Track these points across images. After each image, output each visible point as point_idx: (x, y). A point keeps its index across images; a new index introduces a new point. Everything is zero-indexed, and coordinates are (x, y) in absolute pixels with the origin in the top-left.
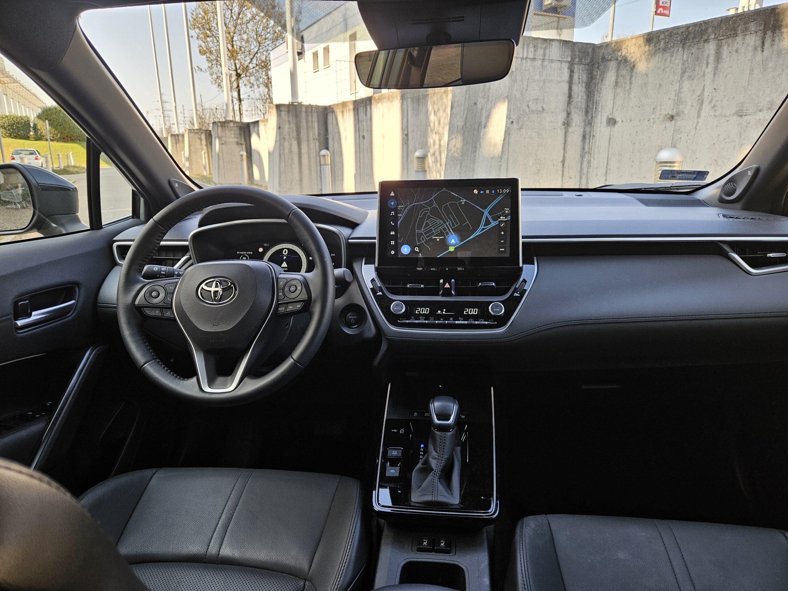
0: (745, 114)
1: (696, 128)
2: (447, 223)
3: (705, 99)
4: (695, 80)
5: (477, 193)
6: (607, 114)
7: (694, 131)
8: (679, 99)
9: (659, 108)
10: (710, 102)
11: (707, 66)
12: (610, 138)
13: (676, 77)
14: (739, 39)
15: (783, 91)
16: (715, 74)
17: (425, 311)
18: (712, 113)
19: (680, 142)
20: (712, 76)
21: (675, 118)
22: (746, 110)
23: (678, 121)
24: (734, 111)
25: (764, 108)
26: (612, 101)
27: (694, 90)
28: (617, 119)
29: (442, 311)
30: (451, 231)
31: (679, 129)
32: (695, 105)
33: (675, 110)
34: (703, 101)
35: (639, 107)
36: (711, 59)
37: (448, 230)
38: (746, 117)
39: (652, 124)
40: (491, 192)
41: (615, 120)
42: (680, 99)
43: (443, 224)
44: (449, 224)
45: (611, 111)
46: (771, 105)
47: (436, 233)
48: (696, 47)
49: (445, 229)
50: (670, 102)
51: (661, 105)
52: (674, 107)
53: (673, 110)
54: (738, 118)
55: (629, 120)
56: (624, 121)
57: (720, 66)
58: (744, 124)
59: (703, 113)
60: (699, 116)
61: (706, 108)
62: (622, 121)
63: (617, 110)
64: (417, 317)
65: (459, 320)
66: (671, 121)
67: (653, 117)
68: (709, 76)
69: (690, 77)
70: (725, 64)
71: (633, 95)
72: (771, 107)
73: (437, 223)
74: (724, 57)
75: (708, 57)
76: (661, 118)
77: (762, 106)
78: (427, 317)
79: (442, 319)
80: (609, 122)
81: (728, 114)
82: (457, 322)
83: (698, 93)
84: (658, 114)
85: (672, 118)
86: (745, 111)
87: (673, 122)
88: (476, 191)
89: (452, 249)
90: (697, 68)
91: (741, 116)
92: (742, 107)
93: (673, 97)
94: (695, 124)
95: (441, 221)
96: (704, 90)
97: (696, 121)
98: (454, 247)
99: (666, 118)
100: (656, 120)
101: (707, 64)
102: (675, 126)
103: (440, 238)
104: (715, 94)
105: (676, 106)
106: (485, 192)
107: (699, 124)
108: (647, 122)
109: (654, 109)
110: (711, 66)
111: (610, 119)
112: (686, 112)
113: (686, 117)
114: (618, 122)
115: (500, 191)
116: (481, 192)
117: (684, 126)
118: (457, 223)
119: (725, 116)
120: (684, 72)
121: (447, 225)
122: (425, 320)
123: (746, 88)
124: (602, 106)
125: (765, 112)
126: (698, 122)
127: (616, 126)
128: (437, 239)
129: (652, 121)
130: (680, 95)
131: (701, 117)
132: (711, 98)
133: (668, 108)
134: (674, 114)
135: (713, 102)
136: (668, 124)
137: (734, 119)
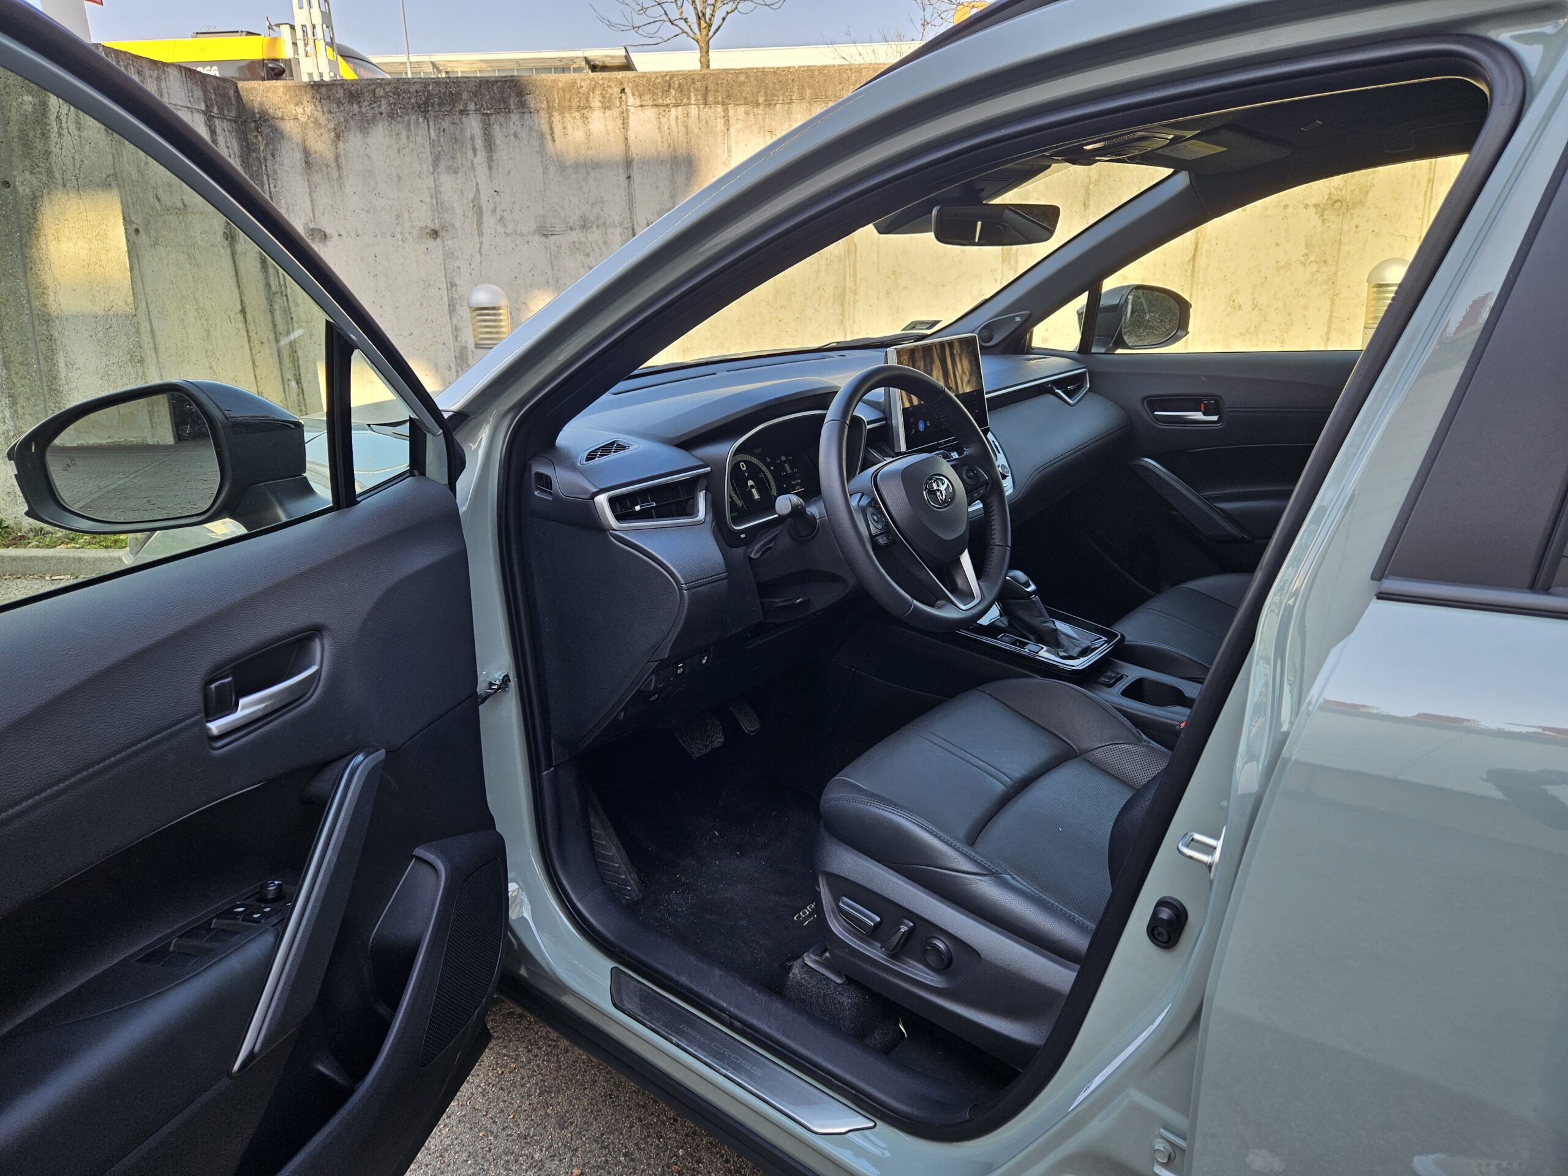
0: (551, 233)
1: (480, 251)
3: (484, 207)
4: (460, 175)
6: (303, 221)
7: (478, 256)
8: (439, 203)
9: (406, 215)
10: (494, 210)
11: (475, 155)
13: (425, 167)
14: (515, 117)
15: (595, 203)
16: (490, 168)
18: (500, 229)
19: (460, 274)
20: (486, 170)
21: (440, 234)
22: (551, 227)
23: (447, 240)
24: (533, 227)
25: (576, 226)
26: (308, 195)
27: (462, 191)
28: (328, 231)
31: (453, 253)
32: (470, 214)
33: (436, 221)
34: (480, 208)
35: (368, 212)
36: (479, 143)
38: (553, 237)
39: (400, 243)
41: (325, 232)
42: (442, 204)
45: (311, 215)
46: (584, 221)
48: (448, 119)
50: (425, 208)
51: (409, 212)
52: (434, 215)
53: (433, 220)
54: (543, 239)
55: (353, 234)
56: (344, 236)
57: (495, 156)
58: (553, 248)
59: (485, 228)
60: (480, 234)
61: (489, 221)
62: (340, 235)
63: (323, 214)
66: (435, 238)
67: (398, 230)
68: (482, 171)
69: (450, 167)
70: (503, 152)
71: (349, 189)
72: (585, 224)
74: (498, 142)
75: (472, 138)
76: (415, 233)
77: (572, 222)
80: (312, 235)
81: (525, 231)
83: (471, 196)
84: (407, 225)
85: (435, 234)
86: (550, 229)
87: (438, 239)
90: (459, 155)
91: (546, 236)
92: (545, 222)
93: (428, 199)
94: (477, 246)
96: (478, 190)
97: (477, 241)
99: (424, 234)
100: (407, 235)
101: (474, 150)
102: (444, 247)
104: (497, 199)
105: (437, 214)
107: (485, 246)
108: (389, 239)
109: (398, 216)
110: (481, 155)
111: (313, 229)
112: (457, 225)
113: (460, 233)
114: (331, 237)
117: (460, 248)
119: (522, 235)
120: (436, 161)
123: (543, 193)
125: (578, 231)
126: (481, 243)
127: (329, 244)
129: (399, 236)
130: (439, 196)
131: (485, 235)
132: (493, 206)
133: (424, 216)
134: (437, 227)
135: (499, 213)
136: (431, 243)
137: (537, 239)
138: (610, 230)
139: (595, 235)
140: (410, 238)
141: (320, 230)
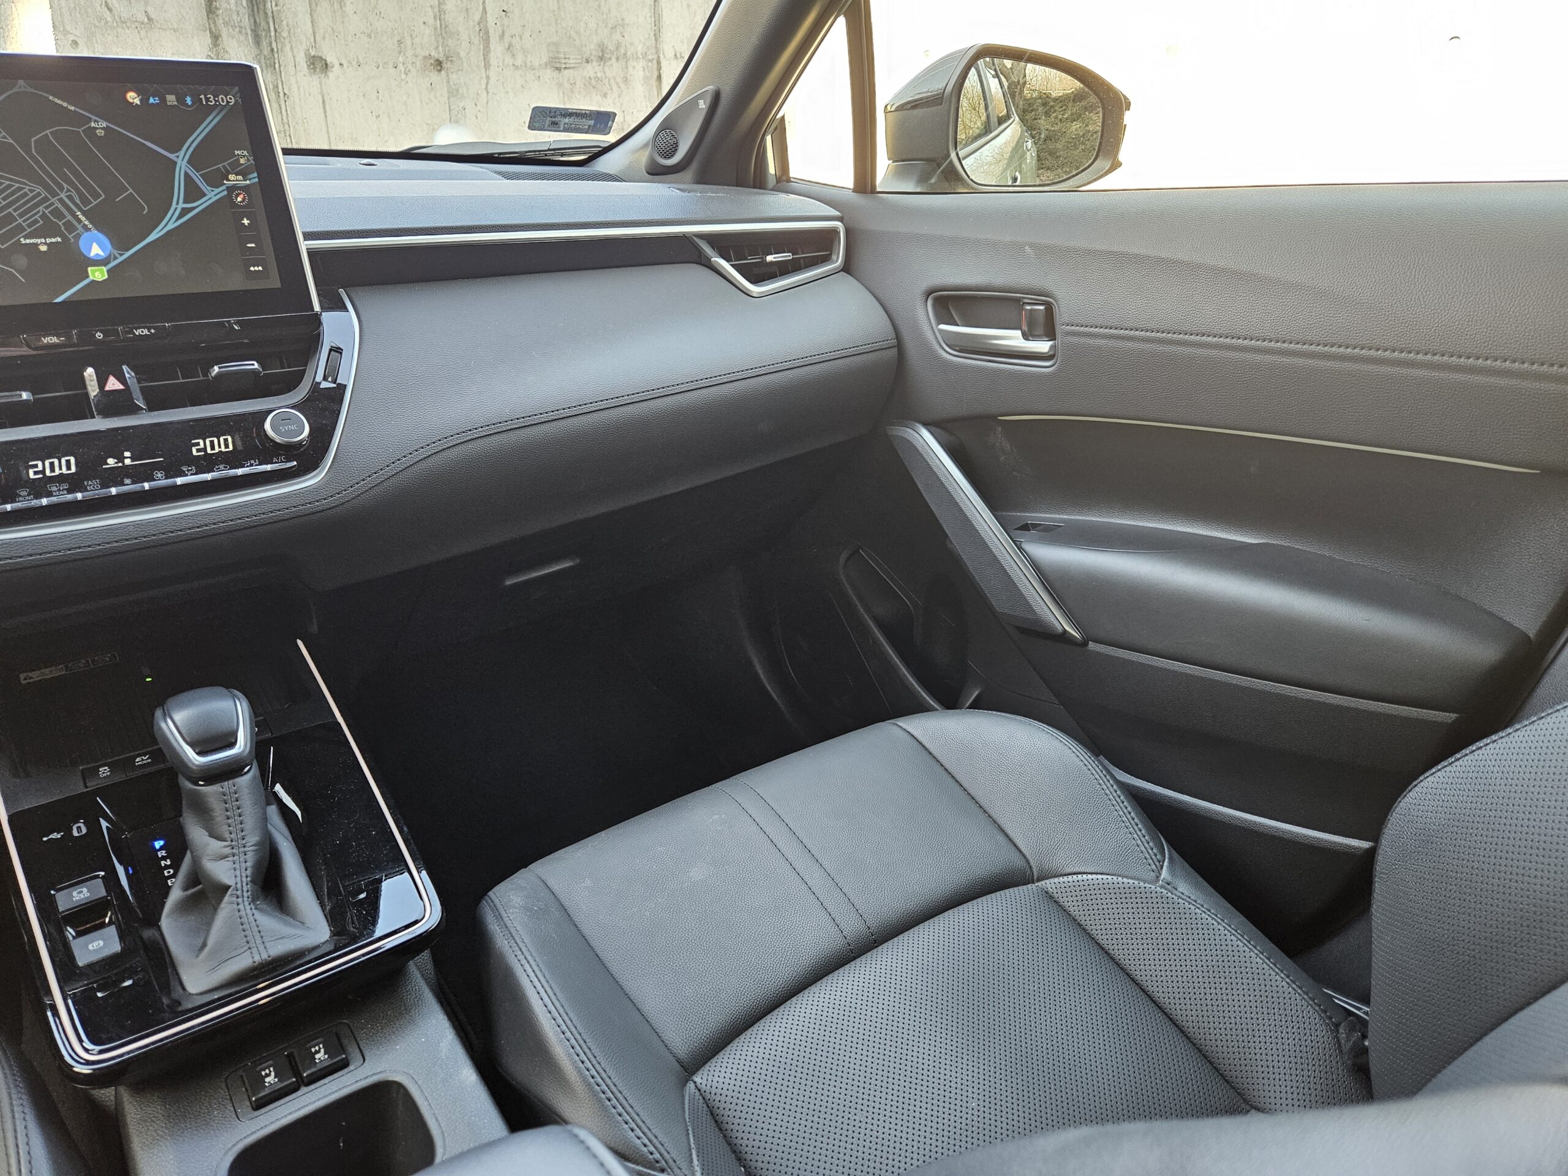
0: (564, 66)
1: (486, 88)
2: (63, 195)
3: (491, 31)
5: (137, 101)
6: (304, 47)
7: (484, 95)
8: (443, 26)
9: (408, 41)
10: (502, 36)
12: (324, 102)
15: (616, 26)
17: (65, 465)
18: (509, 60)
19: (465, 117)
21: (444, 65)
22: (565, 58)
23: (452, 73)
24: (545, 59)
25: (592, 57)
26: (308, 15)
27: (467, 10)
28: (329, 61)
29: (121, 459)
30: (83, 218)
31: (457, 90)
32: (476, 41)
33: (440, 48)
34: (487, 33)
35: (369, 36)
37: (69, 217)
38: (567, 71)
39: (403, 76)
40: (181, 99)
41: (325, 61)
42: (446, 27)
43: (46, 199)
44: (70, 197)
45: (312, 40)
46: (603, 51)
47: (29, 226)
49: (57, 213)
50: (428, 31)
51: (411, 36)
52: (438, 42)
53: (437, 48)
54: (556, 74)
55: (354, 63)
56: (345, 66)
59: (493, 61)
60: (487, 66)
61: (497, 49)
62: (341, 64)
63: (324, 38)
64: (40, 487)
65: (182, 474)
66: (440, 71)
67: (401, 59)
71: (349, 8)
72: (603, 55)
73: (26, 194)
76: (418, 64)
77: (588, 52)
78: (74, 482)
79: (127, 481)
80: (313, 64)
81: (536, 64)
82: (179, 481)
83: (477, 17)
84: (410, 53)
85: (439, 65)
86: (563, 61)
87: (443, 72)
88: (132, 97)
89: (98, 274)
91: (559, 69)
92: (558, 52)
93: (431, 21)
94: (484, 81)
95: (38, 189)
96: (484, 9)
97: (484, 75)
98: (105, 269)
99: (428, 65)
100: (410, 67)
102: (448, 82)
103: (48, 241)
104: (506, 21)
105: (440, 40)
106: (163, 100)
107: (492, 81)
108: (392, 71)
109: (400, 42)
111: (314, 57)
112: (463, 54)
113: (465, 64)
114: (332, 67)
115: (207, 100)
116: (151, 100)
117: (465, 83)
118: (96, 196)
119: (533, 68)
121: (61, 200)
122: (70, 491)
123: (556, 13)
124: (288, 26)
125: (595, 64)
126: (488, 78)
127: (331, 75)
128: (37, 245)
129: (401, 67)
130: (442, 16)
131: (492, 68)
132: (500, 30)
133: (426, 43)
134: (441, 57)
135: (507, 38)
136: (435, 77)
137: (549, 73)
138: (631, 63)
139: (614, 69)
140: (413, 70)
141: (321, 57)
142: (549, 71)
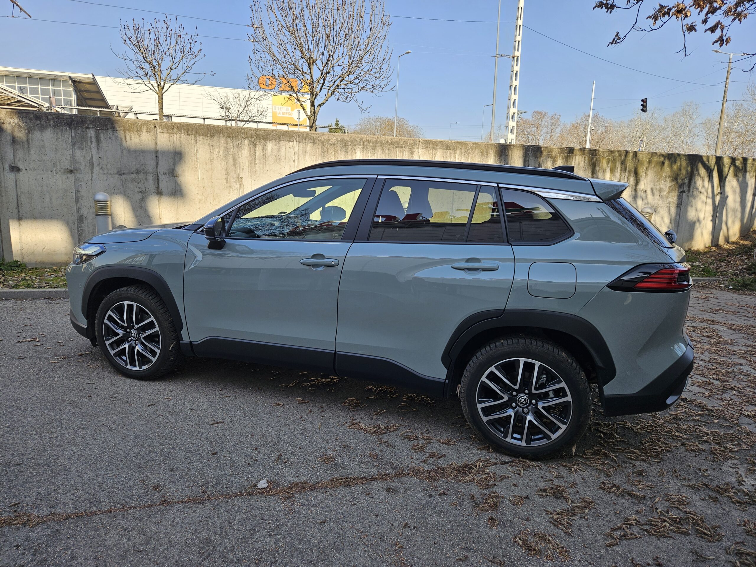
1: (92, 180)
4: (84, 151)
6: (9, 163)
7: (90, 182)
8: (74, 160)
9: (58, 164)
10: (99, 165)
11: (92, 144)
12: (16, 181)
13: (68, 146)
14: (110, 132)
15: (143, 164)
16: (98, 149)
18: (101, 171)
19: (81, 187)
20: (96, 150)
21: (74, 172)
23: (77, 174)
24: (116, 172)
25: (134, 172)
26: (12, 153)
27: (84, 156)
28: (21, 167)
31: (79, 179)
32: (88, 165)
33: (72, 167)
34: (93, 164)
35: (41, 161)
36: (94, 139)
38: (124, 176)
39: (55, 174)
41: (19, 168)
45: (13, 161)
46: (138, 171)
48: (80, 130)
50: (67, 161)
51: (60, 162)
52: (71, 165)
54: (120, 176)
55: (32, 169)
56: (28, 170)
57: (100, 145)
58: (124, 180)
59: (94, 171)
60: (92, 172)
61: (96, 169)
62: (26, 170)
63: (19, 161)
67: (54, 169)
68: (94, 150)
69: (80, 147)
70: (104, 144)
71: (32, 152)
74: (102, 140)
75: (91, 137)
76: (62, 171)
77: (132, 171)
80: (13, 169)
81: (112, 173)
83: (89, 159)
84: (58, 167)
85: (71, 172)
86: (123, 173)
87: (73, 174)
90: (84, 143)
91: (121, 175)
92: (121, 170)
93: (69, 158)
94: (90, 177)
96: (92, 157)
97: (90, 175)
99: (66, 171)
101: (91, 142)
102: (75, 177)
104: (101, 161)
105: (73, 164)
107: (94, 177)
108: (50, 172)
109: (54, 164)
110: (94, 145)
111: (13, 167)
112: (82, 169)
113: (83, 172)
114: (22, 170)
117: (82, 178)
119: (111, 174)
120: (74, 144)
123: (120, 160)
125: (135, 174)
126: (92, 176)
127: (21, 173)
129: (54, 171)
130: (74, 157)
131: (94, 173)
132: (98, 163)
133: (66, 164)
134: (72, 169)
135: (101, 165)
136: (69, 175)
138: (148, 175)
139: (142, 176)
140: (60, 173)
141: (17, 167)
142: (117, 176)
